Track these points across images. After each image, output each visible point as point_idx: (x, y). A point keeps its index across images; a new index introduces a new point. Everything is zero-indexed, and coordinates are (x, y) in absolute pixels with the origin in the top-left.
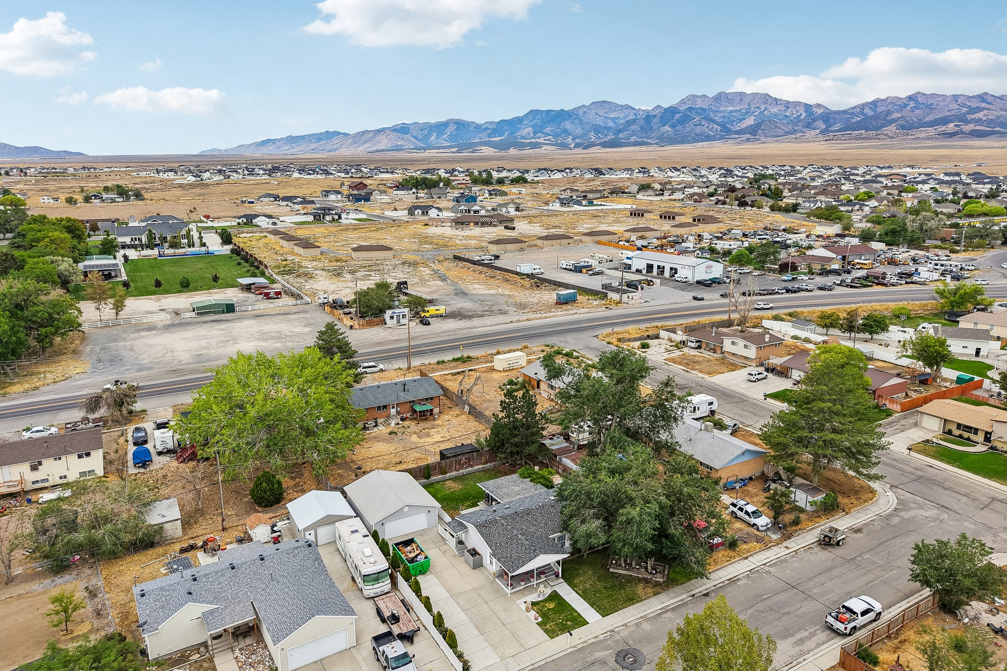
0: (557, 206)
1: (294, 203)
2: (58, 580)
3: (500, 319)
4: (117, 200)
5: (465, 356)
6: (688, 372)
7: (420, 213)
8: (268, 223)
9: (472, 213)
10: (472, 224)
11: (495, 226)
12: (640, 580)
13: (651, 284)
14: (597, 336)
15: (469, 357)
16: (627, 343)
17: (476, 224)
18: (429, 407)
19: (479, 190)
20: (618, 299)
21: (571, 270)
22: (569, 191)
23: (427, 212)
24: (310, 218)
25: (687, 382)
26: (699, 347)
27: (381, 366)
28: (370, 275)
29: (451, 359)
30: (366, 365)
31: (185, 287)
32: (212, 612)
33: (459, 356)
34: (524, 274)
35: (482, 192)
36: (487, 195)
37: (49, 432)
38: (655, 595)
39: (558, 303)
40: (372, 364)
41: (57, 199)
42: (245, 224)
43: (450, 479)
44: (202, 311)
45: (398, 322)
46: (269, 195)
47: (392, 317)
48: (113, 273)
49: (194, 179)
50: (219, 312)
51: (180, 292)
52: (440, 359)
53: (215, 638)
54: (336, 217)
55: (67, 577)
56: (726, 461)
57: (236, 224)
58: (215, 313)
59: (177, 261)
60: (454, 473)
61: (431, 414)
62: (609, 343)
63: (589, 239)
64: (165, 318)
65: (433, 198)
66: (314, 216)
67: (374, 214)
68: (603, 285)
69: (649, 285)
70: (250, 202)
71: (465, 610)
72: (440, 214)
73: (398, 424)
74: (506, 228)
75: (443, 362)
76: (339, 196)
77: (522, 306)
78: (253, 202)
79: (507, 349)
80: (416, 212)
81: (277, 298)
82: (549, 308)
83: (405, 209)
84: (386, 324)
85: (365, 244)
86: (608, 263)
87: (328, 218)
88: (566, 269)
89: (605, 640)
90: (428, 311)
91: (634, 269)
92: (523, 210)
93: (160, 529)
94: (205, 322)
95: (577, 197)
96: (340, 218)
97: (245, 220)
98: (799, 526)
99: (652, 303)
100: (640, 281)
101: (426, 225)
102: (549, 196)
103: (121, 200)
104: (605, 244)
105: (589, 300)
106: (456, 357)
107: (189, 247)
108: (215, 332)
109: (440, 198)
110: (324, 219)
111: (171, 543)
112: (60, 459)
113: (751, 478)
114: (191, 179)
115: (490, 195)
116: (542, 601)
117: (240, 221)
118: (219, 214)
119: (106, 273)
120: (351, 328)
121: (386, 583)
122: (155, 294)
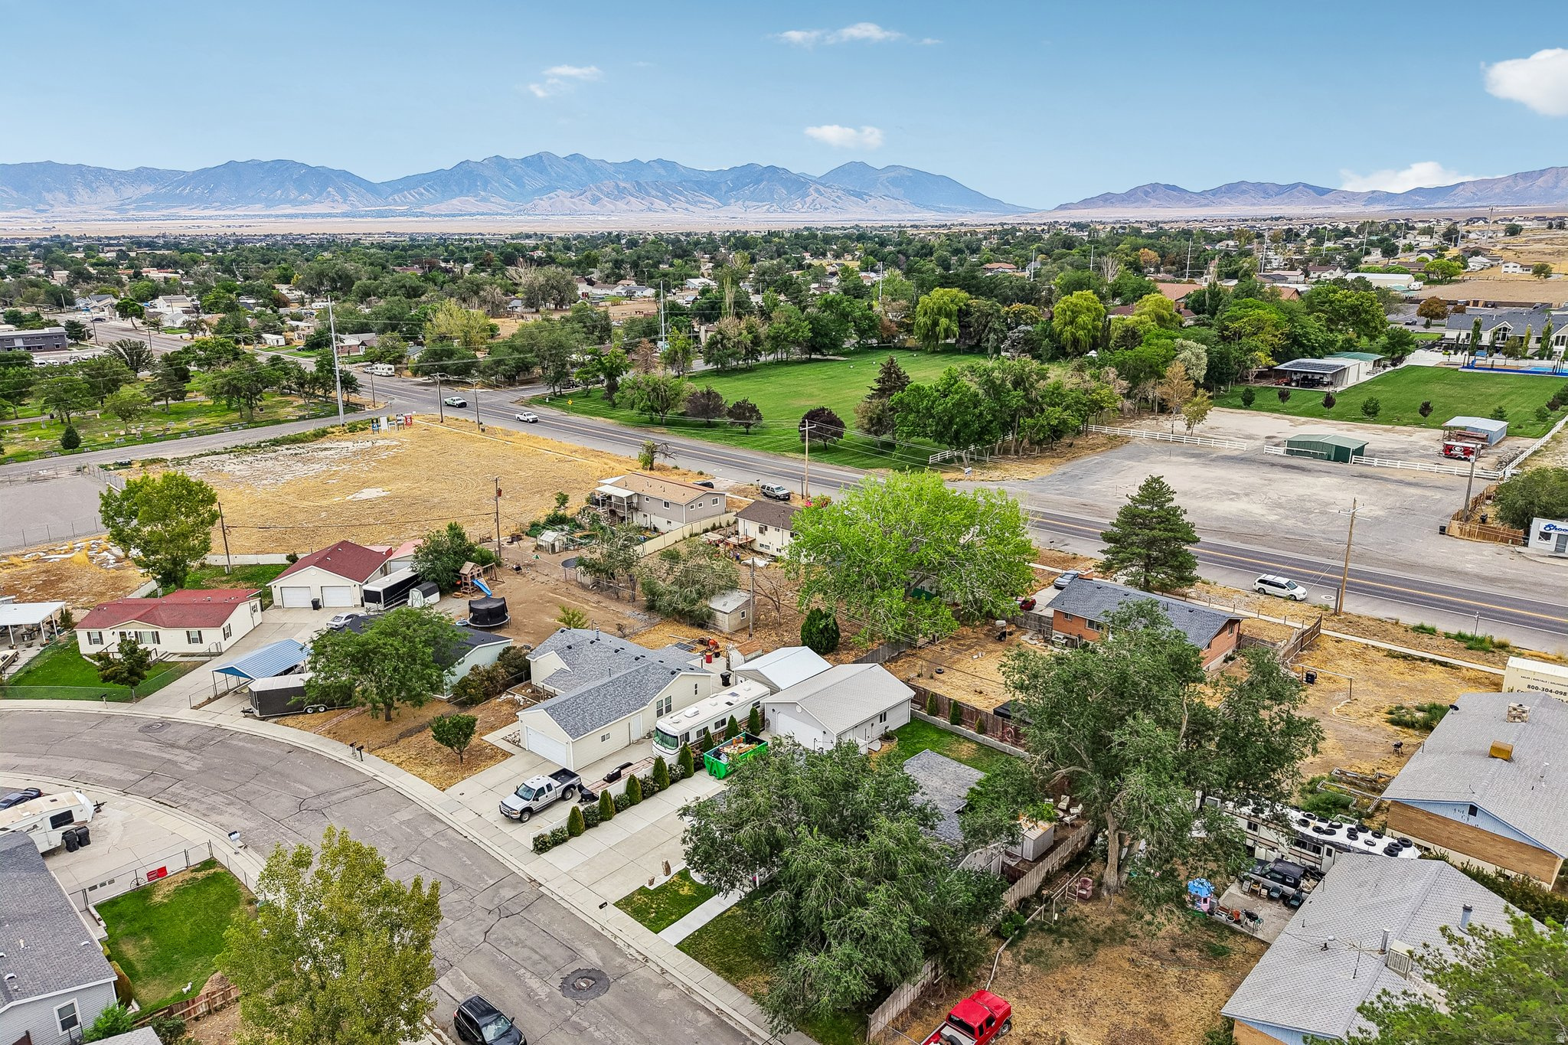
5: (1495, 639)
15: (1500, 645)
27: (1300, 591)
29: (1454, 631)
30: (1270, 578)
31: (1369, 414)
32: (564, 671)
33: (1482, 635)
38: (755, 997)
40: (1283, 581)
41: (1526, 268)
44: (1299, 449)
45: (1560, 548)
47: (1546, 536)
48: (1327, 380)
50: (1321, 457)
51: (1362, 420)
52: (1428, 624)
58: (1315, 456)
60: (993, 741)
64: (1247, 447)
81: (1465, 459)
84: (1526, 545)
89: (620, 952)
93: (711, 615)
106: (1470, 634)
112: (779, 531)
116: (692, 882)
119: (1317, 377)
120: (1443, 530)
121: (668, 751)
122: (1321, 416)
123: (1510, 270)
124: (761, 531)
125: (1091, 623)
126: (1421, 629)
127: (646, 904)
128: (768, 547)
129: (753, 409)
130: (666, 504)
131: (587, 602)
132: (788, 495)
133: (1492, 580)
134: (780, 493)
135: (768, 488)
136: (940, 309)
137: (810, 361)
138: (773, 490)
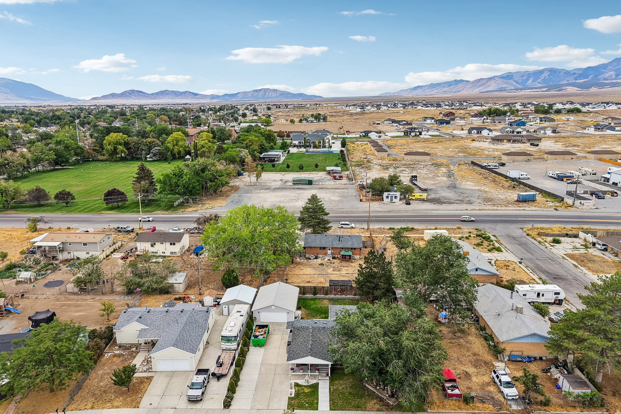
0: (591, 131)
1: (400, 125)
2: (126, 298)
3: (464, 206)
4: (314, 121)
5: (410, 227)
6: (576, 267)
7: (476, 132)
8: (377, 136)
9: (515, 133)
10: (505, 141)
11: (524, 143)
12: (378, 397)
13: (615, 195)
14: (522, 229)
15: (413, 229)
16: (543, 237)
17: (509, 141)
18: (350, 253)
19: (533, 118)
20: (571, 204)
21: (555, 178)
22: (610, 119)
23: (481, 132)
24: (402, 134)
25: (565, 274)
26: (606, 250)
27: (353, 225)
28: (405, 170)
29: (399, 227)
30: (343, 223)
31: (301, 169)
32: (145, 330)
33: (406, 227)
34: (510, 178)
35: (535, 119)
36: (538, 121)
37: (179, 231)
38: (378, 410)
39: (517, 201)
40: (348, 223)
41: (287, 120)
42: (364, 136)
43: (328, 299)
44: (297, 182)
45: (391, 200)
46: (389, 120)
47: (387, 197)
48: (276, 159)
49: (360, 110)
50: (304, 184)
51: (297, 171)
52: (392, 227)
53: (146, 343)
54: (418, 134)
55: (130, 297)
56: (512, 338)
57: (358, 136)
58: (302, 184)
59: (314, 154)
60: (332, 296)
61: (350, 258)
62: (528, 235)
63: (593, 156)
64: (278, 184)
65: (495, 122)
66: (405, 133)
67: (447, 132)
68: (567, 192)
69: (612, 196)
70: (378, 124)
71: (260, 374)
72: (490, 133)
73: (329, 260)
74: (532, 144)
75: (393, 229)
76: (433, 121)
77: (488, 200)
78: (379, 124)
79: (444, 227)
80: (473, 132)
81: (340, 179)
82: (508, 203)
83: (467, 130)
84: (383, 201)
85: (421, 151)
86: (592, 175)
87: (413, 134)
88: (551, 177)
90: (414, 196)
91: (611, 182)
92: (559, 132)
93: (172, 286)
94: (293, 189)
95: (615, 124)
96: (420, 134)
97: (364, 134)
98: (546, 408)
99: (602, 210)
100: (605, 193)
101: (473, 140)
102: (592, 122)
103: (316, 121)
104: (605, 161)
105: (547, 201)
106: (403, 227)
107: (323, 148)
108: (293, 194)
109: (500, 122)
110: (410, 134)
111: (175, 294)
112: (163, 243)
113: (541, 359)
114: (359, 110)
115: (541, 121)
116: (305, 386)
117: (361, 134)
118: (355, 131)
119: (273, 159)
120: (361, 201)
121: (233, 344)
122: (286, 171)
123: (283, 121)
124: (152, 246)
125: (321, 248)
126: (390, 229)
127: (299, 402)
128: (157, 253)
129: (69, 194)
130: (85, 244)
131: (86, 300)
132: (133, 229)
133: (389, 212)
134: (129, 229)
135: (122, 228)
136: (117, 142)
137: (54, 170)
138: (125, 228)
